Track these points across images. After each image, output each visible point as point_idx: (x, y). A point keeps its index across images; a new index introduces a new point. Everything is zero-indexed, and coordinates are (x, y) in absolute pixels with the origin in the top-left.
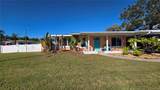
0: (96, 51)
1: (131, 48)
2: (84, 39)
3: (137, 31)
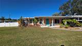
1: (64, 24)
2: (41, 20)
3: (67, 16)
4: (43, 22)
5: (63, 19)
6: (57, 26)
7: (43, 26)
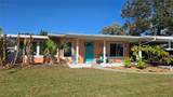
6: (118, 64)
7: (77, 63)
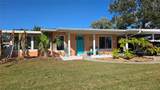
0: (80, 56)
3: (129, 29)
4: (68, 45)
5: (119, 38)
